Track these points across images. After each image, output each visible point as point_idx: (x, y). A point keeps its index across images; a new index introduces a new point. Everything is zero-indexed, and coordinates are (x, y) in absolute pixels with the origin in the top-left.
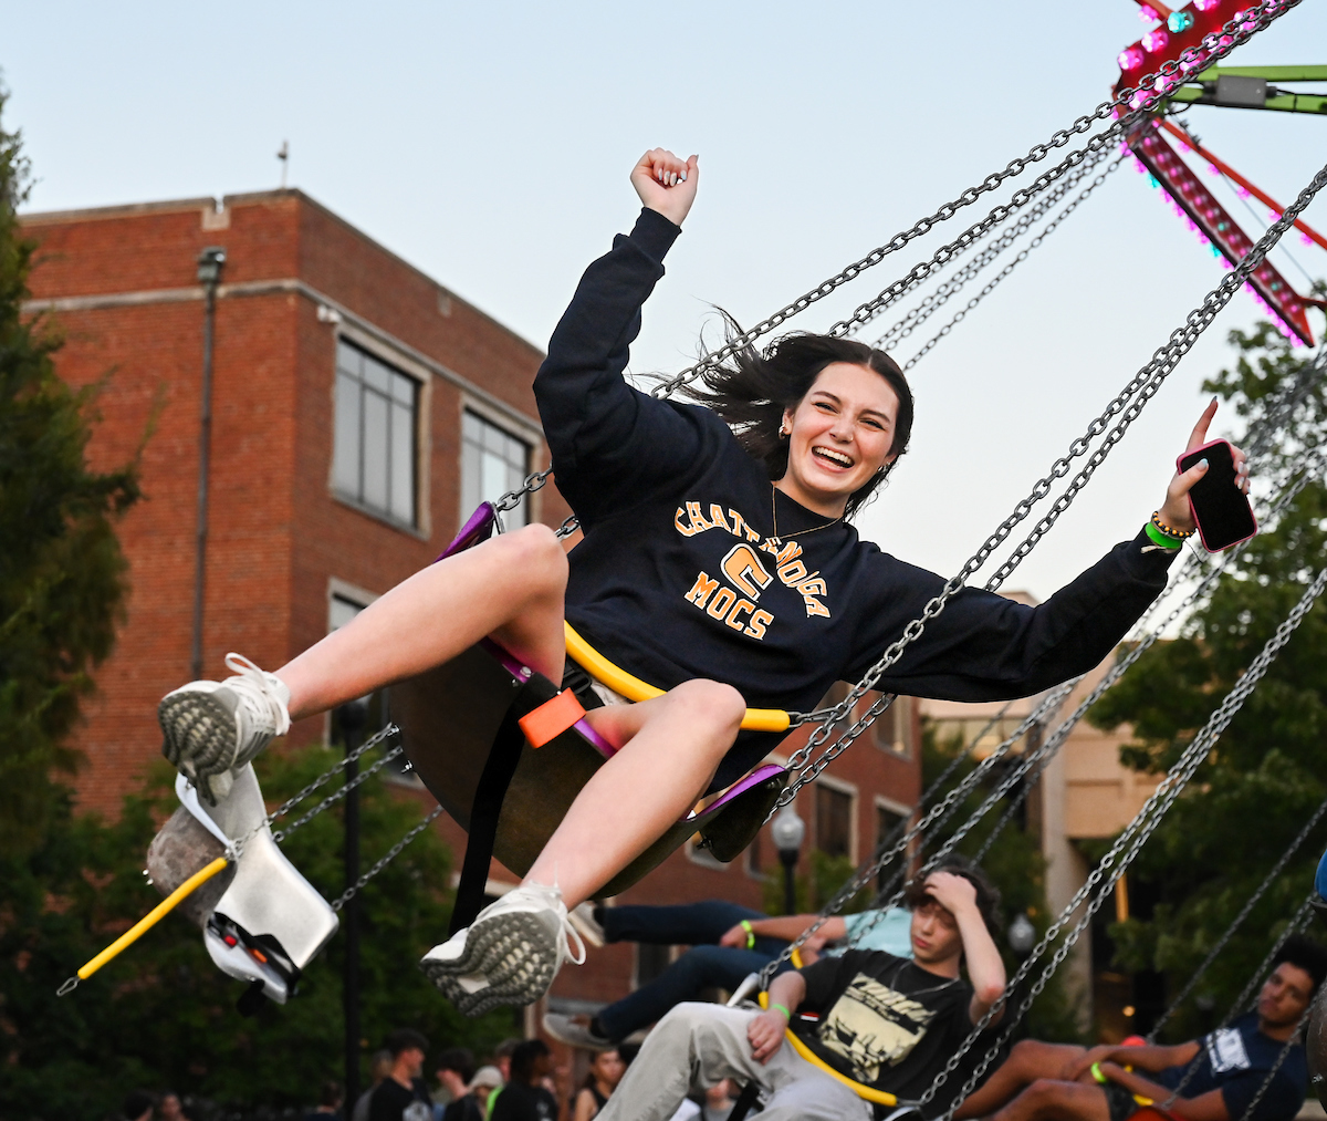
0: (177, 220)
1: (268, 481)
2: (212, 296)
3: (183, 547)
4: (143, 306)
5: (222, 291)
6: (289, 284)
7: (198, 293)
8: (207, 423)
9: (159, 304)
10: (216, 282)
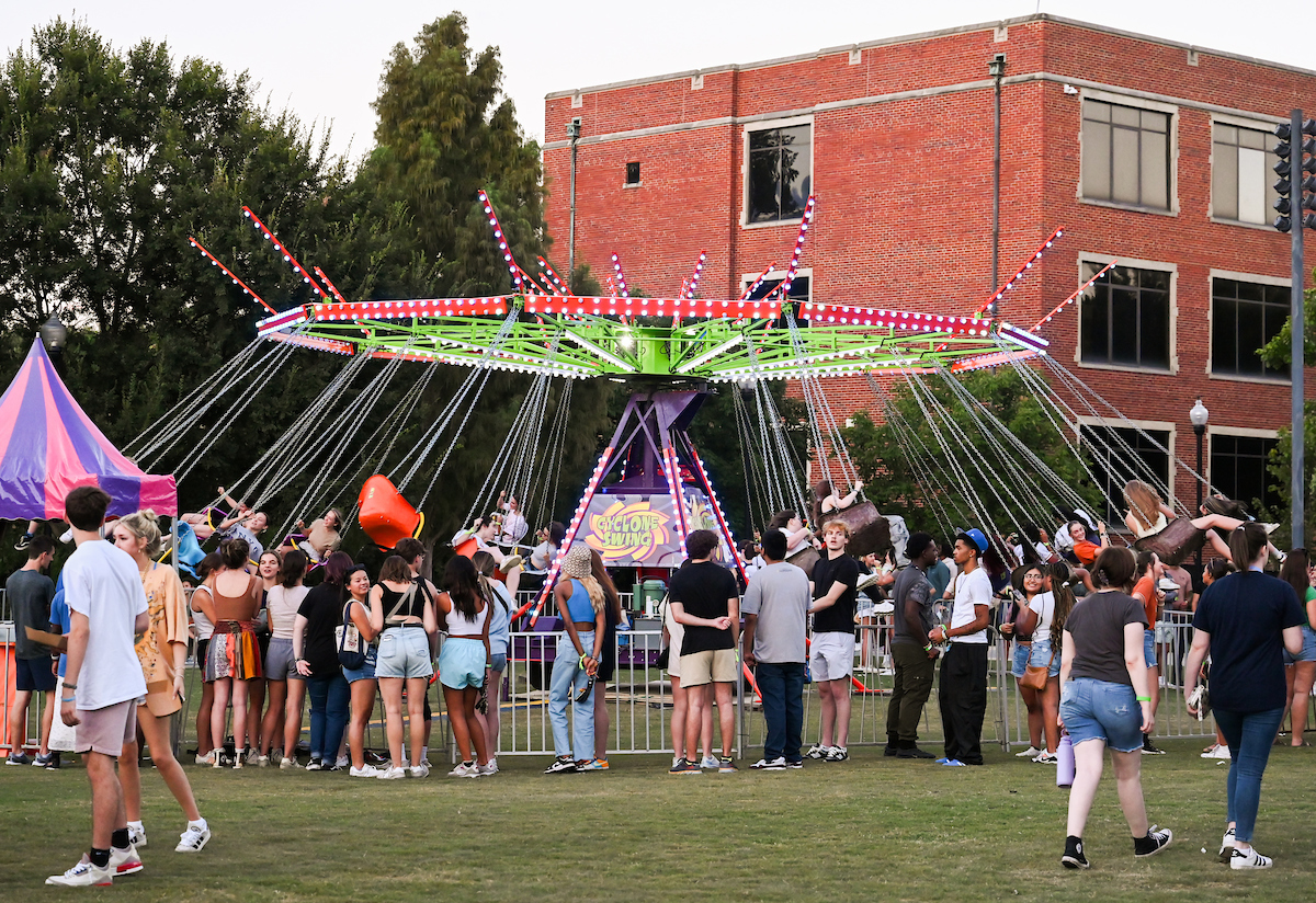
0: (980, 36)
1: (1030, 198)
2: (998, 84)
3: (987, 238)
4: (964, 91)
5: (1003, 81)
6: (1038, 75)
7: (992, 82)
8: (998, 163)
9: (972, 90)
10: (1000, 76)
